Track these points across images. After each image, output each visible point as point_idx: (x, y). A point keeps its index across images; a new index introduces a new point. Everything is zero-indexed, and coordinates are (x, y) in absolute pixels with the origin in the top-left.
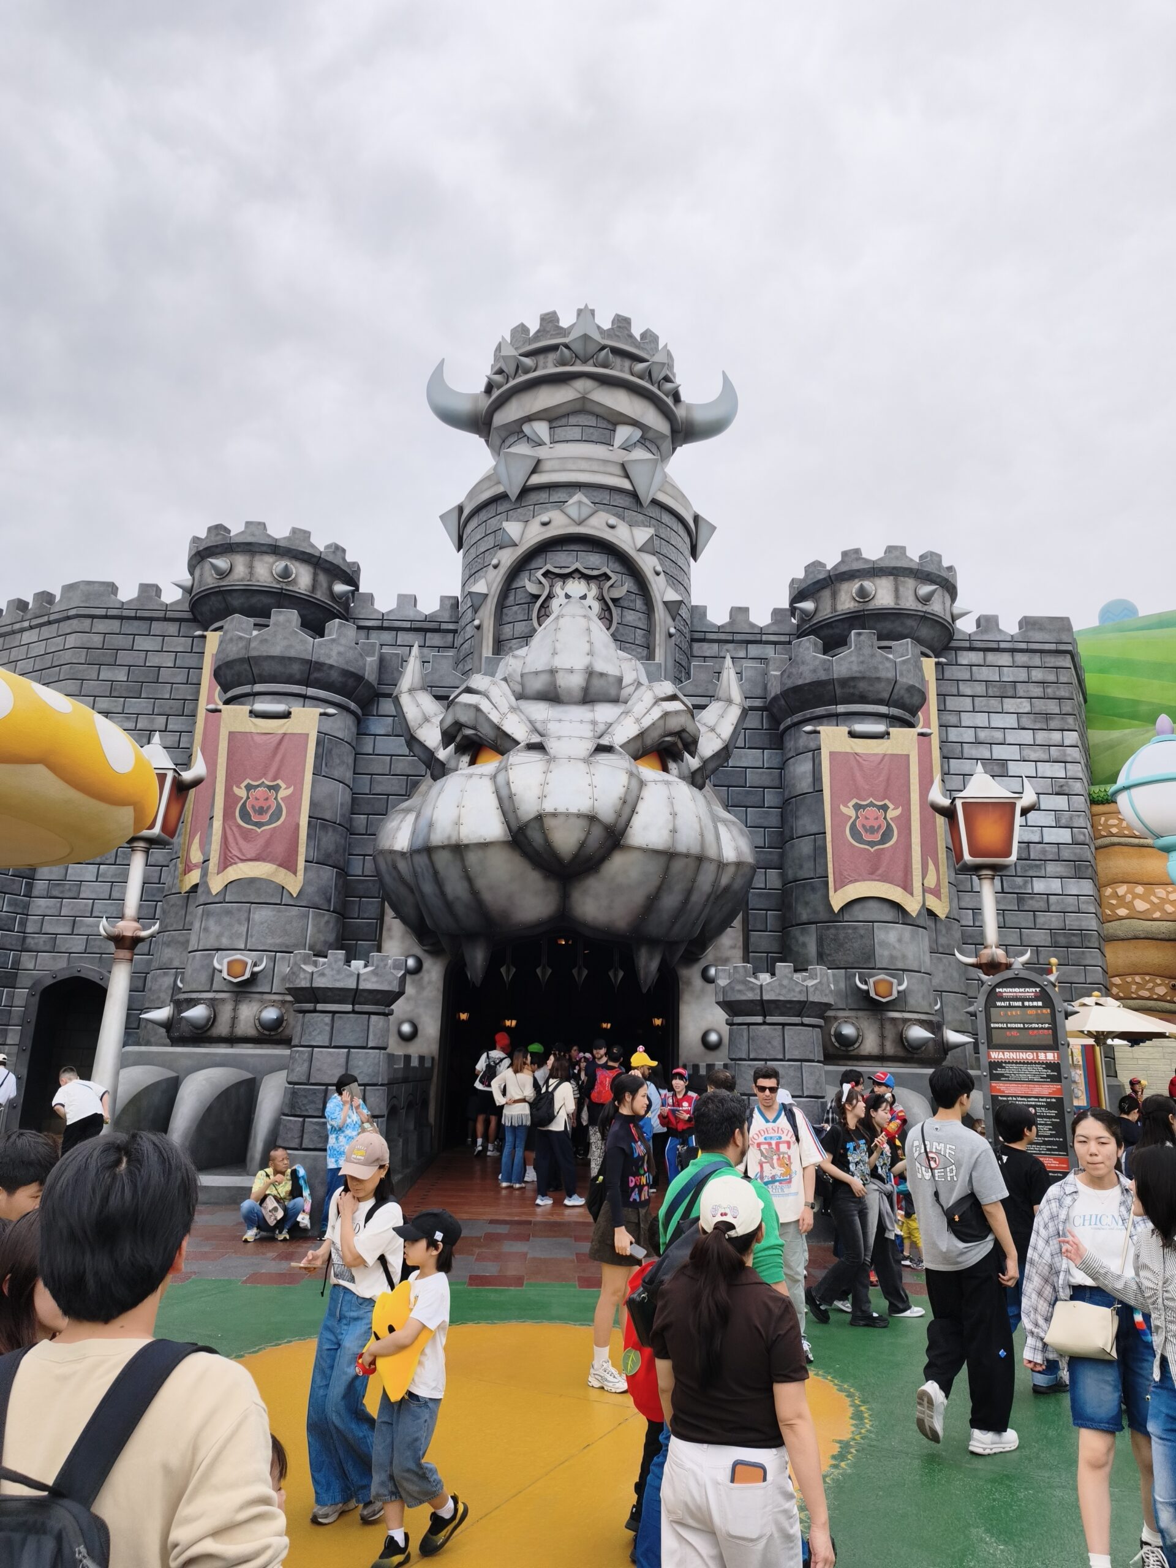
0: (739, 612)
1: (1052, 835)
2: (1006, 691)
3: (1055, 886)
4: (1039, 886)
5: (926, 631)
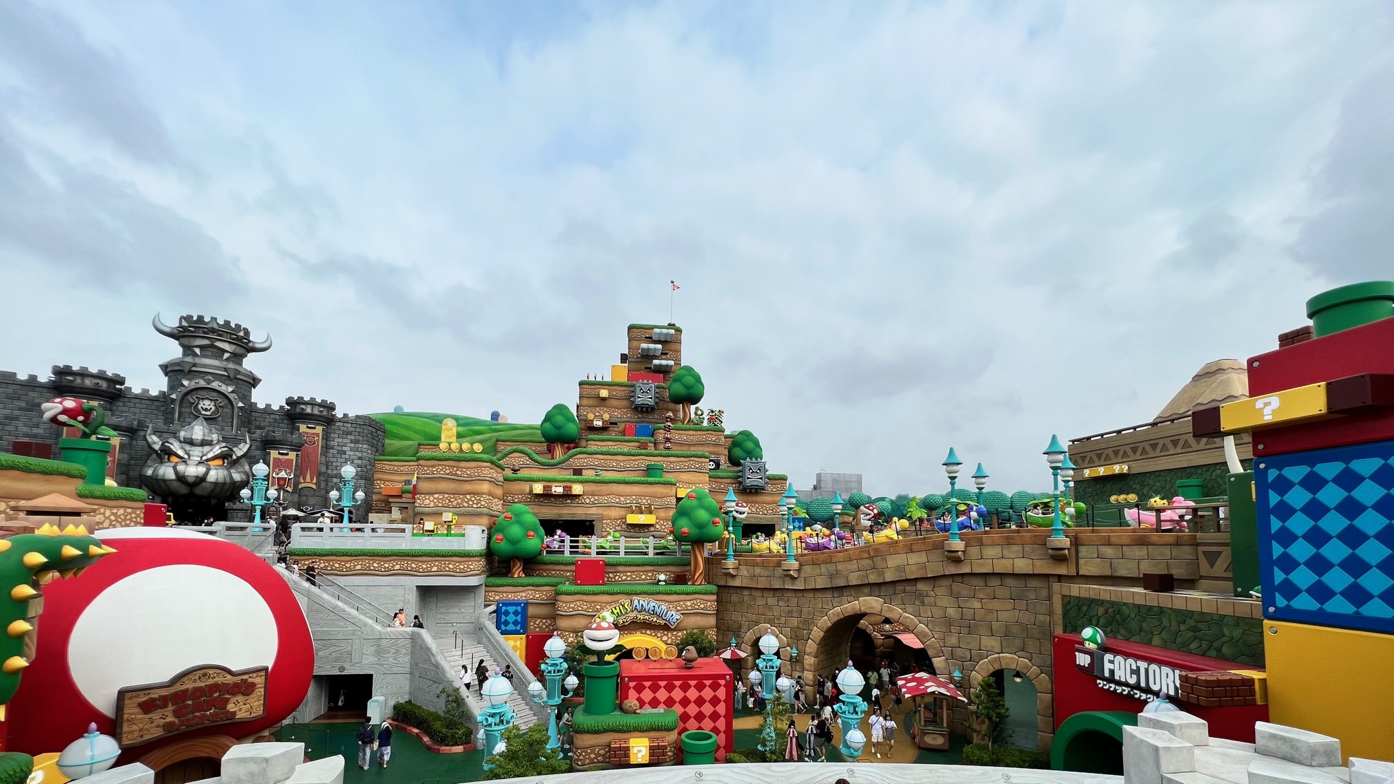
0: (268, 406)
2: (348, 433)
5: (322, 419)
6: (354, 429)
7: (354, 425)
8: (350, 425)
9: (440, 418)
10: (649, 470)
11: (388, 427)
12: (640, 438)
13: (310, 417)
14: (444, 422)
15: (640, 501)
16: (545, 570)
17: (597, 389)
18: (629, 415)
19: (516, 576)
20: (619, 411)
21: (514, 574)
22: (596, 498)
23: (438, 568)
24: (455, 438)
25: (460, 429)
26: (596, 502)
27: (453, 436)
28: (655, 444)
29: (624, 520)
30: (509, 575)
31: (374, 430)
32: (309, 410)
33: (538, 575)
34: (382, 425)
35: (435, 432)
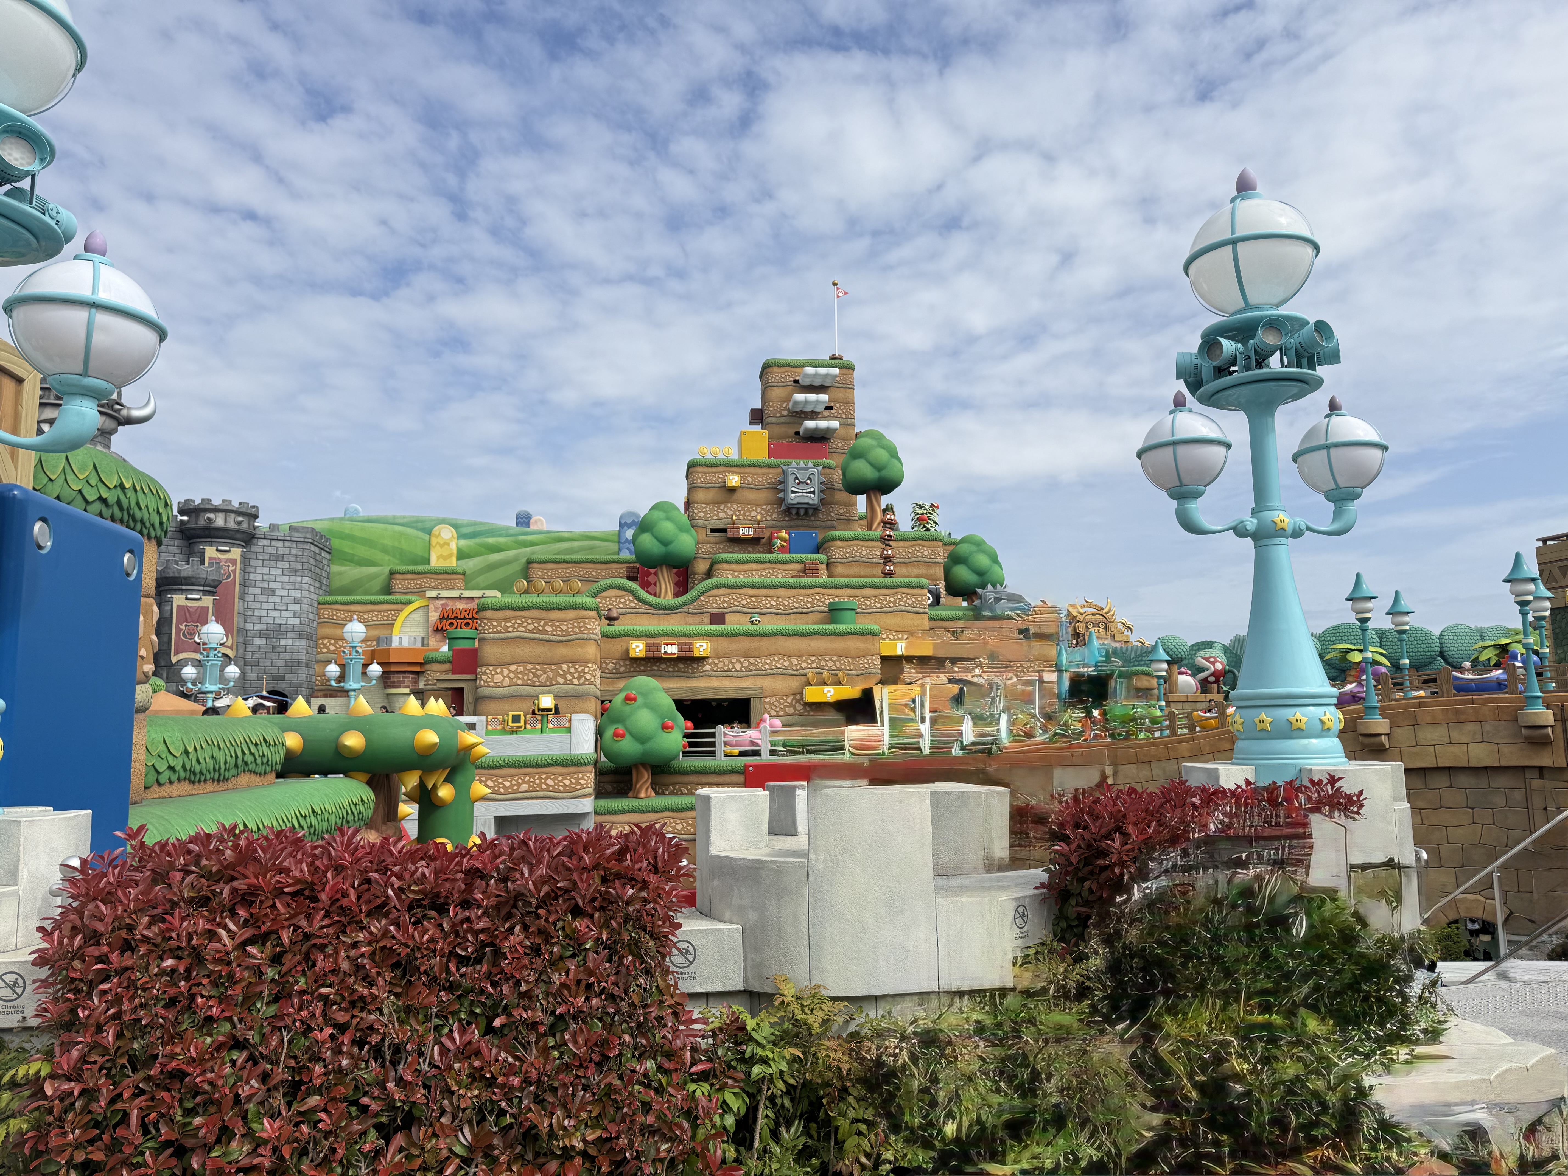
1: (292, 621)
2: (279, 558)
3: (290, 642)
4: (283, 642)
5: (239, 536)
6: (287, 551)
7: (287, 544)
8: (280, 544)
9: (428, 525)
10: (834, 613)
11: (335, 543)
12: (803, 556)
13: (221, 533)
14: (436, 531)
15: (823, 663)
16: (685, 784)
17: (721, 472)
18: (775, 516)
19: (642, 795)
20: (759, 510)
21: (639, 792)
22: (752, 660)
23: (530, 786)
24: (454, 559)
25: (463, 543)
26: (752, 667)
27: (450, 555)
28: (828, 565)
29: (798, 697)
30: (630, 794)
31: (317, 550)
32: (219, 521)
33: (672, 793)
34: (327, 540)
35: (419, 551)
